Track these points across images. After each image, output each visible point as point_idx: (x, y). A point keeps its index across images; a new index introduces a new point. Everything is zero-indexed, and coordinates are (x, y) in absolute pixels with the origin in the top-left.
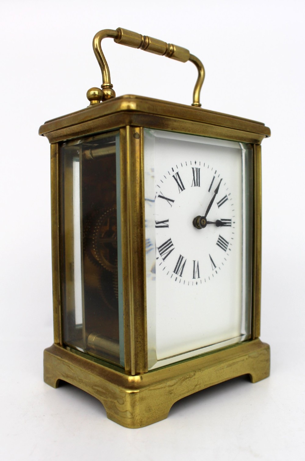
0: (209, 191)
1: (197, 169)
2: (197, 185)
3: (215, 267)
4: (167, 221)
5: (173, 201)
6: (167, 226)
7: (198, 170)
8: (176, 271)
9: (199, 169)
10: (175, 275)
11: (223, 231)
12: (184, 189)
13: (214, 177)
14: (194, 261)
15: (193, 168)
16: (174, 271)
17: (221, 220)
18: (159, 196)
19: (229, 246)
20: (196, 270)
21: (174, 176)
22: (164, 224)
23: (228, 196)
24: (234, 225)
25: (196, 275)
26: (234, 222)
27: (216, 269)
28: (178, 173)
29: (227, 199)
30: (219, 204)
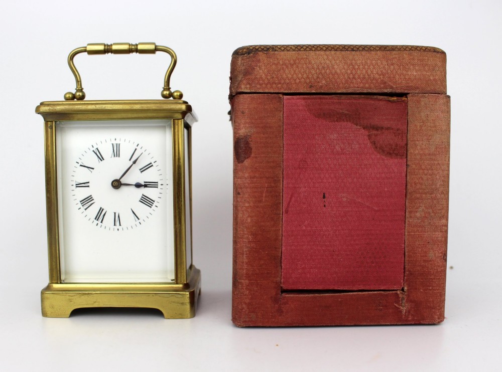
0: (130, 160)
1: (117, 144)
2: (117, 156)
3: (139, 219)
4: (88, 183)
5: (93, 169)
6: (88, 186)
7: (118, 146)
8: (97, 218)
9: (119, 144)
10: (96, 222)
11: (149, 192)
12: (103, 159)
13: (136, 149)
14: (115, 213)
15: (113, 144)
16: (95, 219)
17: (145, 182)
18: (81, 165)
19: (155, 204)
20: (117, 219)
21: (93, 151)
22: (85, 185)
23: (153, 164)
24: (162, 187)
25: (117, 223)
26: (162, 185)
27: (139, 221)
28: (97, 149)
29: (152, 166)
30: (142, 170)
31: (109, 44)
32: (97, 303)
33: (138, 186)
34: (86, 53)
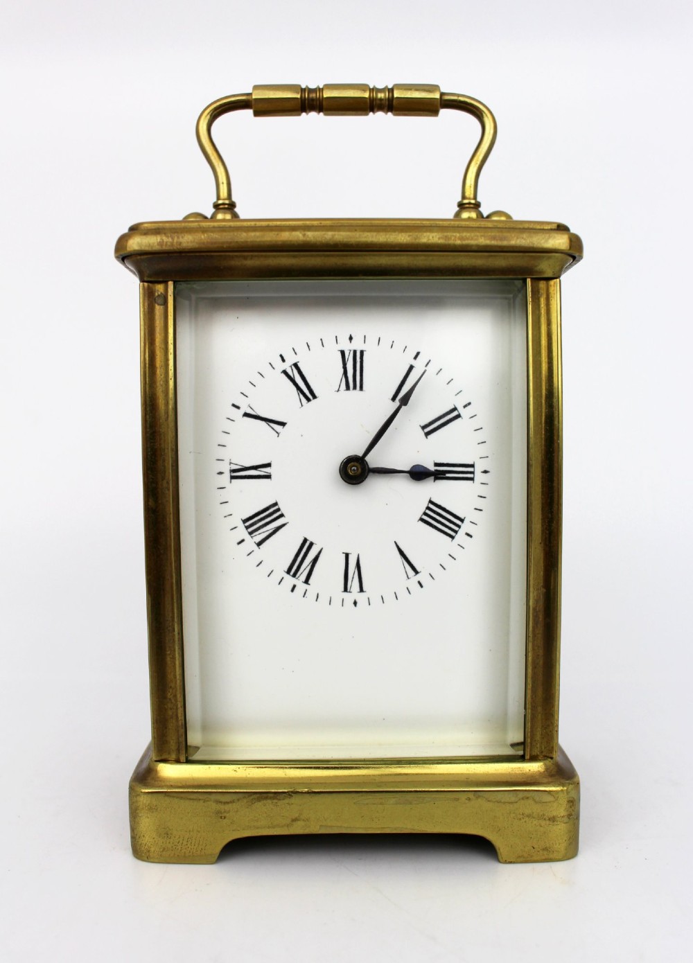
0: (394, 399)
1: (355, 352)
2: (355, 388)
3: (417, 572)
4: (268, 465)
5: (283, 424)
6: (268, 477)
7: (359, 357)
8: (293, 570)
9: (362, 352)
10: (289, 580)
11: (447, 493)
12: (315, 397)
13: (411, 368)
14: (347, 556)
15: (343, 353)
16: (288, 572)
17: (436, 465)
18: (246, 415)
19: (465, 527)
20: (353, 573)
21: (285, 372)
22: (260, 472)
23: (461, 410)
24: (484, 478)
25: (354, 585)
26: (485, 472)
27: (419, 577)
28: (296, 365)
29: (458, 416)
30: (430, 429)
31: (313, 86)
32: (300, 823)
33: (418, 474)
34: (249, 113)
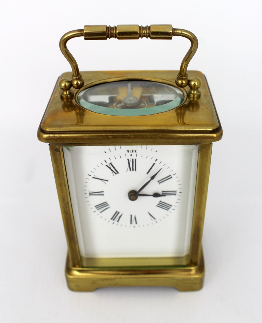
0: (148, 173)
1: (133, 160)
2: (133, 170)
4: (103, 192)
5: (107, 181)
6: (103, 195)
8: (113, 218)
9: (135, 160)
10: (112, 221)
11: (167, 199)
12: (118, 173)
13: (154, 164)
14: (131, 215)
15: (128, 160)
16: (112, 219)
17: (163, 191)
18: (93, 178)
19: (172, 207)
20: (133, 220)
21: (107, 166)
22: (100, 193)
23: (172, 176)
24: (180, 194)
25: (134, 222)
26: (180, 192)
27: (156, 220)
28: (111, 164)
29: (171, 178)
30: (160, 182)
31: (112, 26)
33: (156, 195)
34: (83, 38)
